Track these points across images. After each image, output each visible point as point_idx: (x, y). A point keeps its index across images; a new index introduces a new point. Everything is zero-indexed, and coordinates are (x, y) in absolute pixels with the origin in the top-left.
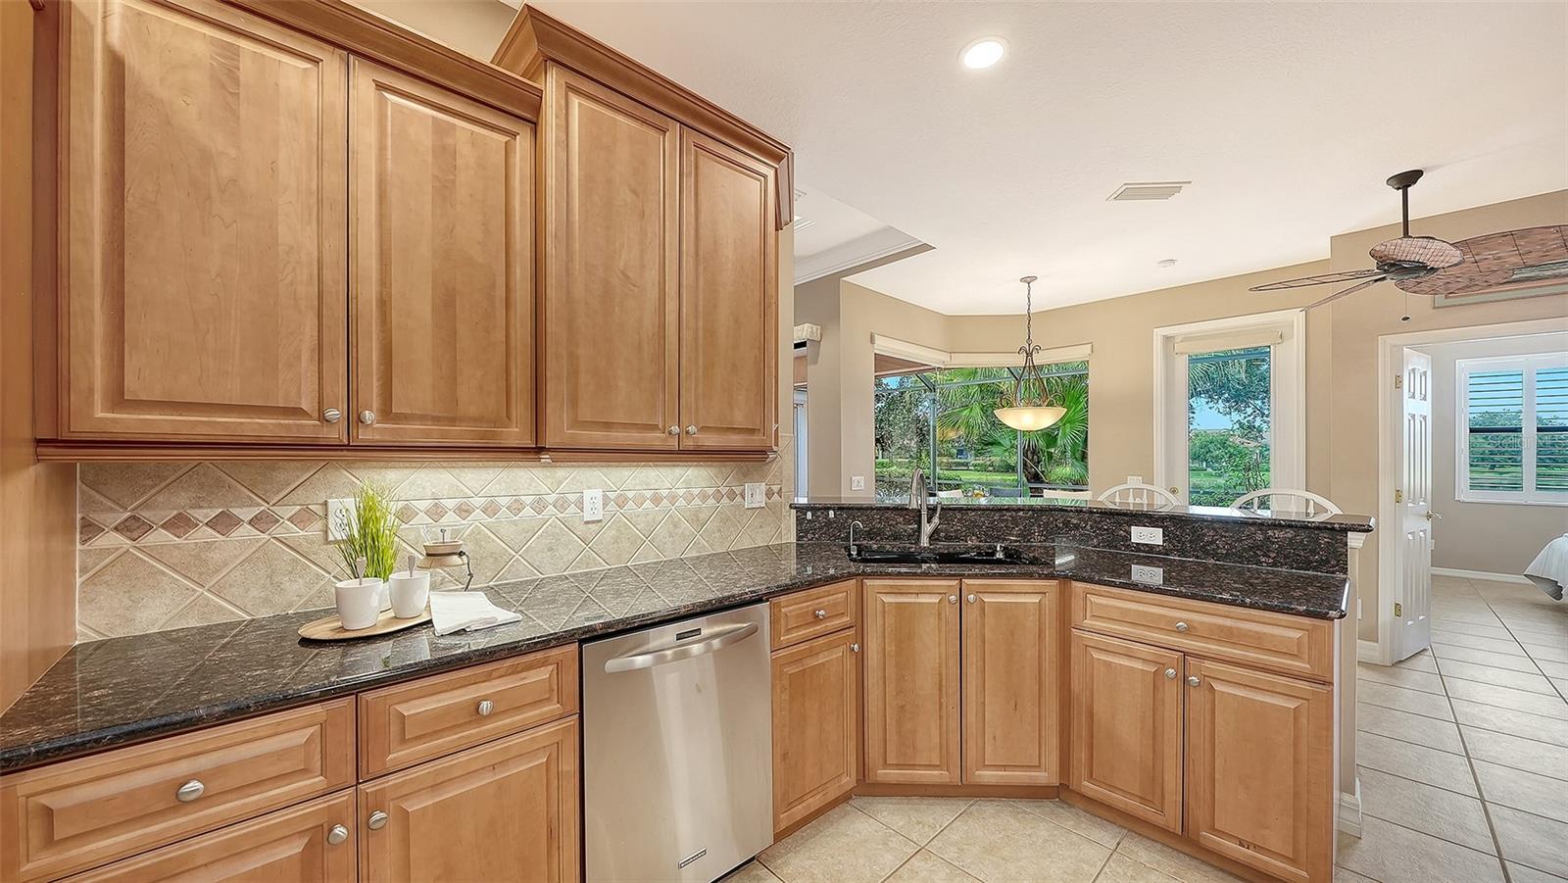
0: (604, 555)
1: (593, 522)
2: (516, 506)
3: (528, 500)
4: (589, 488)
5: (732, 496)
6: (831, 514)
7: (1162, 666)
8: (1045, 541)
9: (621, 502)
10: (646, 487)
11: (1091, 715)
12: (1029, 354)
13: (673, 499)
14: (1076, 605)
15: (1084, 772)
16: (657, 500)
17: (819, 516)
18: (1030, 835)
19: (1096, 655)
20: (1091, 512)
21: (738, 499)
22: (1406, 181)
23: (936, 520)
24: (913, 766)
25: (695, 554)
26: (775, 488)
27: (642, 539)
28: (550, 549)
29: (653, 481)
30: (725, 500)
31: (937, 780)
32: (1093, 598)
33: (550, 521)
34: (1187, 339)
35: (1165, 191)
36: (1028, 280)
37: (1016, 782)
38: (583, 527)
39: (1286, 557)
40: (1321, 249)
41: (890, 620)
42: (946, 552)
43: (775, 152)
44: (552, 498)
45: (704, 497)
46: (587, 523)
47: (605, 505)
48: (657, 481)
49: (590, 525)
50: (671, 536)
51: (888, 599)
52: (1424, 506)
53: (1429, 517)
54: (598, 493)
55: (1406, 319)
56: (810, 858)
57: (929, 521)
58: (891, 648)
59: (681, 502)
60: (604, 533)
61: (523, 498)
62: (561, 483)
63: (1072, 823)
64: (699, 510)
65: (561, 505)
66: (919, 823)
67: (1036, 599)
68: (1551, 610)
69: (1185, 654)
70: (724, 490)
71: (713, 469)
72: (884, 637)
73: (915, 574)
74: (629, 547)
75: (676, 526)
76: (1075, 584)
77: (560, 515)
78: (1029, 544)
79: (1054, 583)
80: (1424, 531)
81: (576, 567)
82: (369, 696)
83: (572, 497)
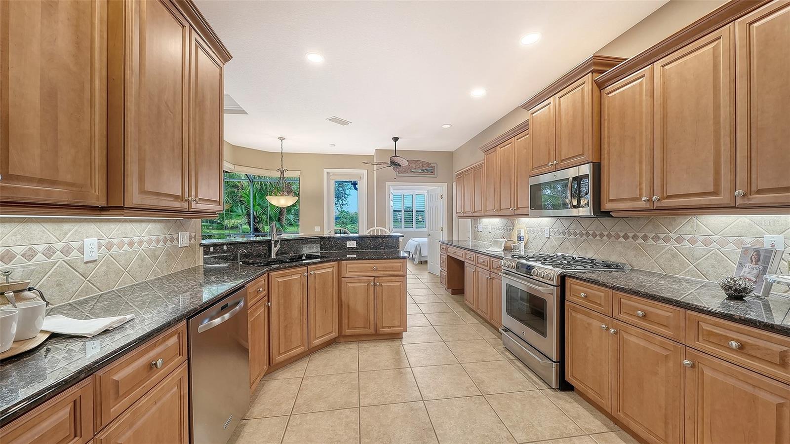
0: (98, 285)
1: (91, 262)
2: (30, 253)
3: (40, 248)
4: (87, 237)
5: (172, 240)
6: (225, 247)
7: (369, 282)
9: (109, 247)
10: (125, 236)
11: (348, 306)
12: (282, 173)
13: (141, 243)
14: (343, 268)
15: (347, 327)
16: (131, 244)
17: (218, 249)
18: (334, 356)
19: (350, 285)
21: (175, 241)
23: (278, 246)
24: (291, 350)
25: (153, 278)
26: (193, 235)
27: (123, 271)
28: (59, 285)
29: (130, 232)
30: (169, 243)
31: (299, 352)
32: (349, 266)
33: (59, 263)
34: (334, 174)
35: (344, 123)
36: (282, 139)
37: (326, 340)
38: (83, 266)
40: (372, 152)
41: (281, 289)
43: (225, 56)
44: (59, 246)
45: (158, 241)
46: (86, 263)
47: (99, 249)
48: (131, 232)
49: (88, 265)
50: (140, 267)
51: (280, 280)
54: (95, 240)
56: (261, 405)
57: (275, 247)
58: (282, 301)
59: (145, 245)
60: (98, 269)
61: (36, 247)
62: (66, 234)
63: (343, 347)
64: (155, 250)
65: (66, 251)
66: (296, 372)
67: (331, 269)
69: (375, 277)
70: (168, 237)
71: (162, 224)
72: (279, 297)
73: (292, 267)
74: (114, 278)
75: (142, 260)
76: (342, 261)
77: (66, 259)
79: (336, 262)
81: (79, 296)
82: (100, 373)
83: (75, 245)
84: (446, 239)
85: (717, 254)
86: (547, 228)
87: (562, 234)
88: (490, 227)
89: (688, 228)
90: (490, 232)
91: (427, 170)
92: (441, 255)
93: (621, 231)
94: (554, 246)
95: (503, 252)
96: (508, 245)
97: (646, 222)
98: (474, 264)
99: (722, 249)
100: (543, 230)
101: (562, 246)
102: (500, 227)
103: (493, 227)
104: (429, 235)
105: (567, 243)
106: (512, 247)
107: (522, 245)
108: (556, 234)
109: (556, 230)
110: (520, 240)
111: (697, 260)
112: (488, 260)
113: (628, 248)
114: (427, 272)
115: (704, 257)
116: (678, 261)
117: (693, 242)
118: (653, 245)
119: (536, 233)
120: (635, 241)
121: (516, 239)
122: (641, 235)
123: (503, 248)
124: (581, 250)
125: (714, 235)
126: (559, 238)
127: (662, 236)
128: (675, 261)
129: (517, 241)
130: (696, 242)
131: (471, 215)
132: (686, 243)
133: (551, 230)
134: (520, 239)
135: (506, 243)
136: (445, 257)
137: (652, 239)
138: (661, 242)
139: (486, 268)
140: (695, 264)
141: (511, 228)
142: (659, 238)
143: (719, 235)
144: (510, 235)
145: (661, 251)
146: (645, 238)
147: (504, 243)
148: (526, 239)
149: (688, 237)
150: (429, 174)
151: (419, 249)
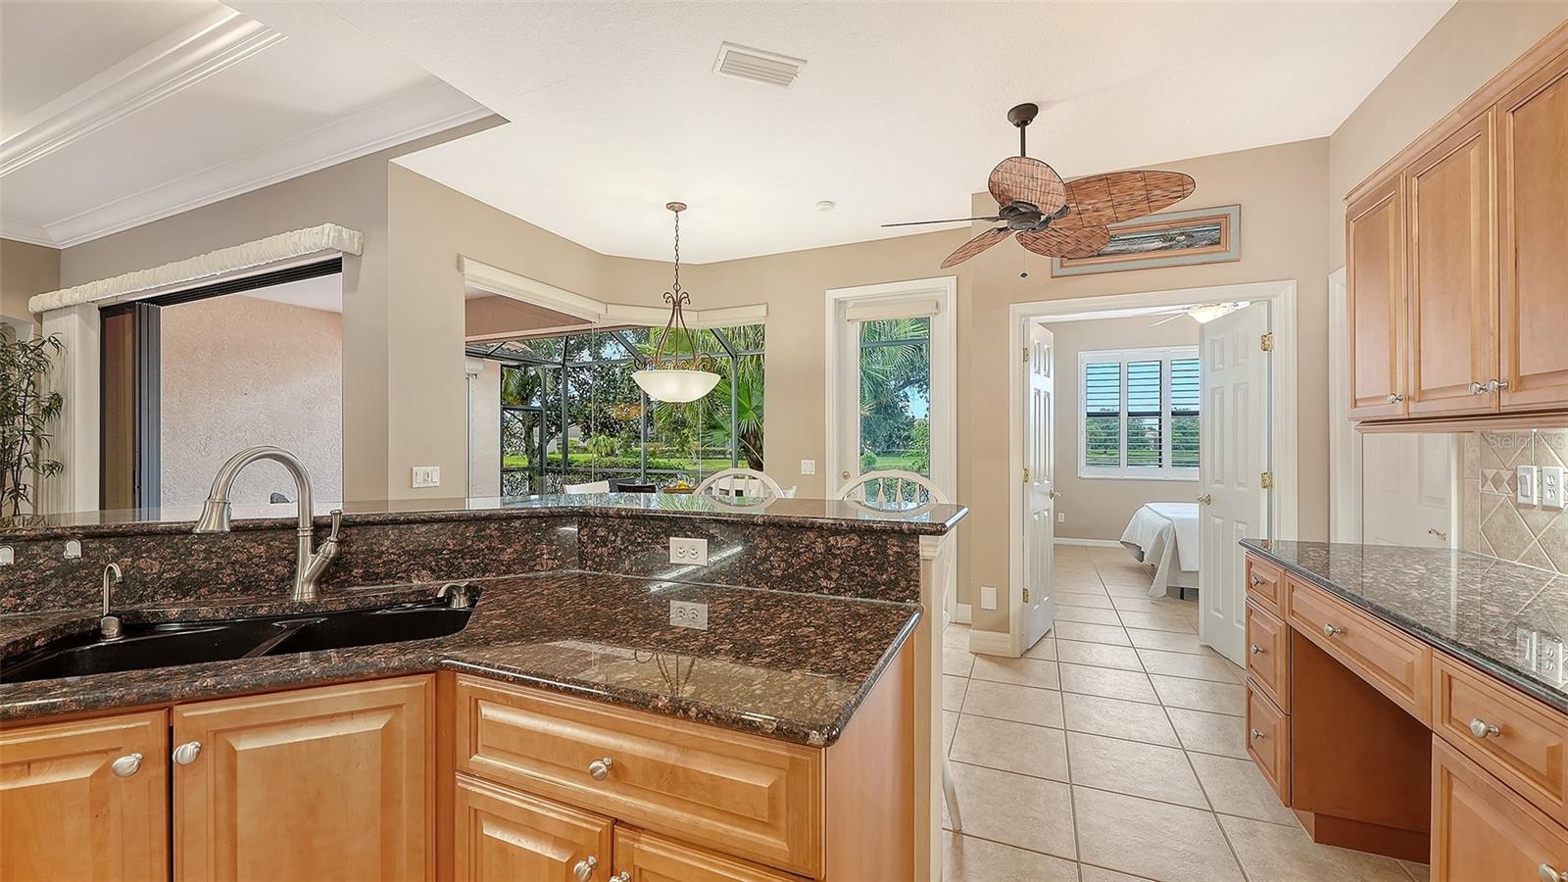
6: (73, 549)
8: (560, 567)
17: (34, 556)
19: (491, 831)
20: (620, 517)
22: (1024, 115)
23: (333, 544)
32: (486, 710)
34: (861, 303)
36: (676, 207)
39: (851, 579)
42: (342, 607)
52: (1048, 484)
53: (1052, 495)
55: (1024, 275)
57: (315, 547)
68: (1137, 572)
69: (616, 821)
76: (460, 680)
78: (531, 575)
79: (421, 681)
80: (1047, 510)
84: (1288, 532)
91: (1189, 236)
92: (1249, 608)
104: (1208, 500)
114: (1195, 647)
136: (1274, 631)
150: (1202, 250)
151: (1172, 545)
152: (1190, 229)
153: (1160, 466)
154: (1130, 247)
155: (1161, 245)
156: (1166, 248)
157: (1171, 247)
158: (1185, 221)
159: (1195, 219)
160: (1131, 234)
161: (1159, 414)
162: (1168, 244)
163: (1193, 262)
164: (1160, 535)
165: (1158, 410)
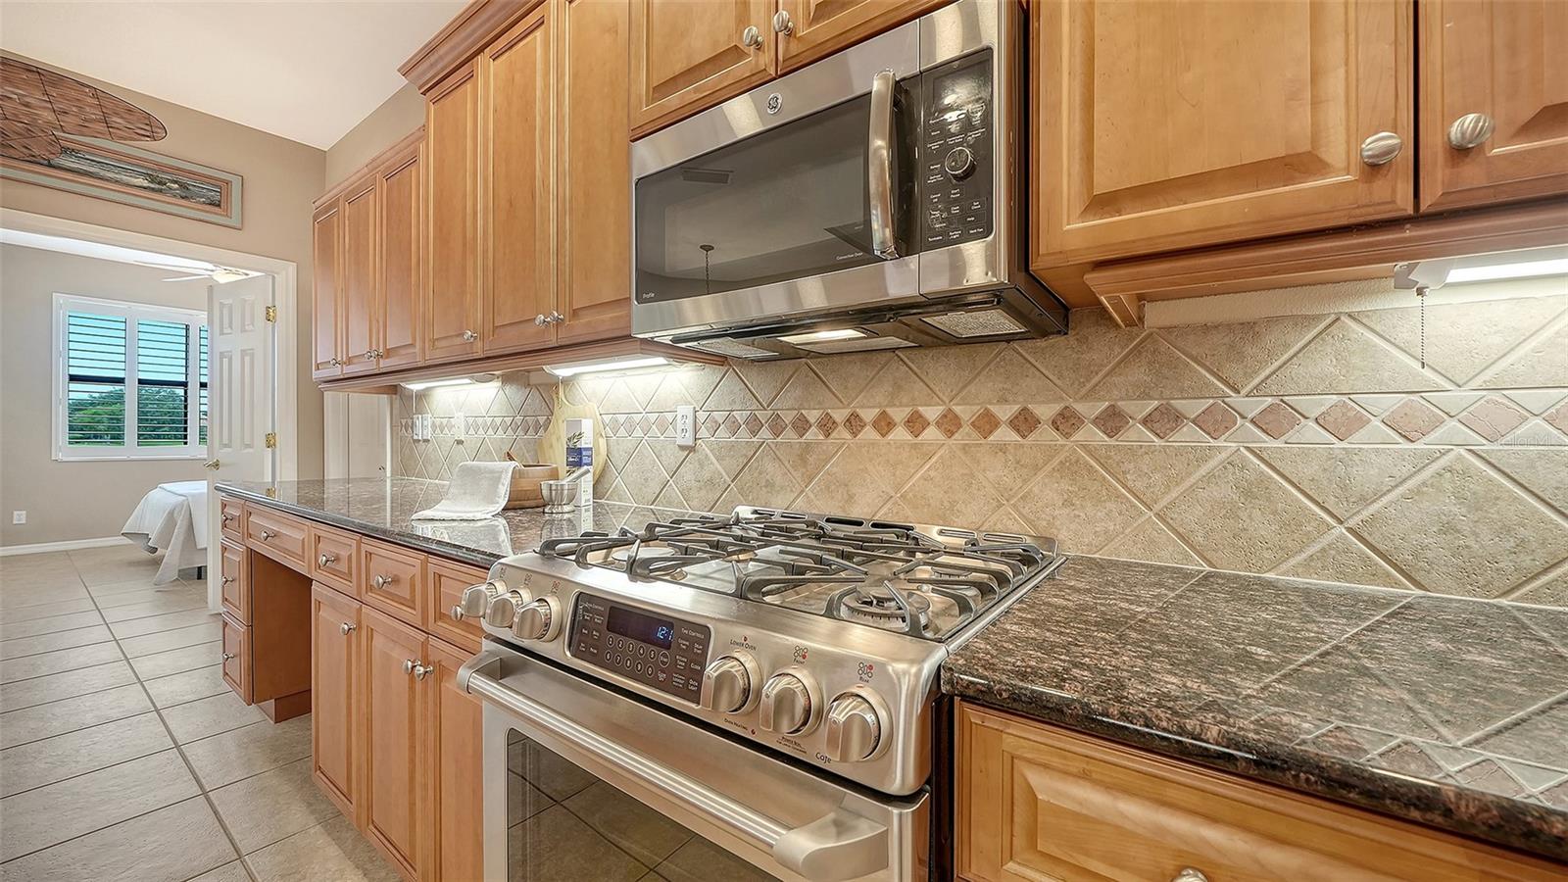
68: (145, 565)
85: (1466, 473)
86: (688, 410)
87: (743, 432)
88: (459, 420)
89: (1322, 364)
90: (460, 442)
91: (183, 187)
92: (224, 549)
93: (1003, 400)
94: (711, 480)
95: (502, 522)
96: (525, 485)
97: (1119, 353)
98: (352, 590)
99: (1488, 447)
100: (670, 417)
101: (746, 475)
102: (498, 421)
103: (470, 420)
104: (216, 465)
105: (771, 468)
106: (545, 492)
107: (586, 484)
108: (722, 432)
109: (720, 416)
110: (579, 464)
111: (1365, 500)
112: (417, 571)
113: (1036, 469)
115: (1400, 490)
116: (1275, 513)
117: (1340, 424)
118: (1151, 450)
119: (638, 433)
120: (1067, 436)
121: (559, 458)
122: (1090, 409)
123: (503, 503)
124: (828, 488)
125: (1448, 386)
126: (732, 446)
127: (1193, 408)
128: (1257, 513)
129: (563, 468)
130: (1361, 422)
131: (370, 366)
132: (1311, 432)
133: (702, 416)
134: (577, 457)
135: (516, 476)
136: (238, 557)
137: (1145, 422)
138: (1188, 435)
139: (406, 613)
140: (1357, 519)
141: (542, 419)
142: (1178, 418)
143: (1475, 384)
144: (538, 447)
145: (1189, 474)
146: (1112, 421)
147: (506, 480)
148: (599, 460)
149: (1316, 405)
150: (200, 207)
151: (186, 523)
152: (185, 180)
153: (186, 443)
154: (102, 173)
155: (146, 184)
156: (153, 190)
157: (160, 191)
158: (178, 169)
159: (190, 172)
160: (106, 158)
161: (184, 384)
162: (157, 186)
163: (188, 215)
164: (171, 514)
165: (182, 379)
